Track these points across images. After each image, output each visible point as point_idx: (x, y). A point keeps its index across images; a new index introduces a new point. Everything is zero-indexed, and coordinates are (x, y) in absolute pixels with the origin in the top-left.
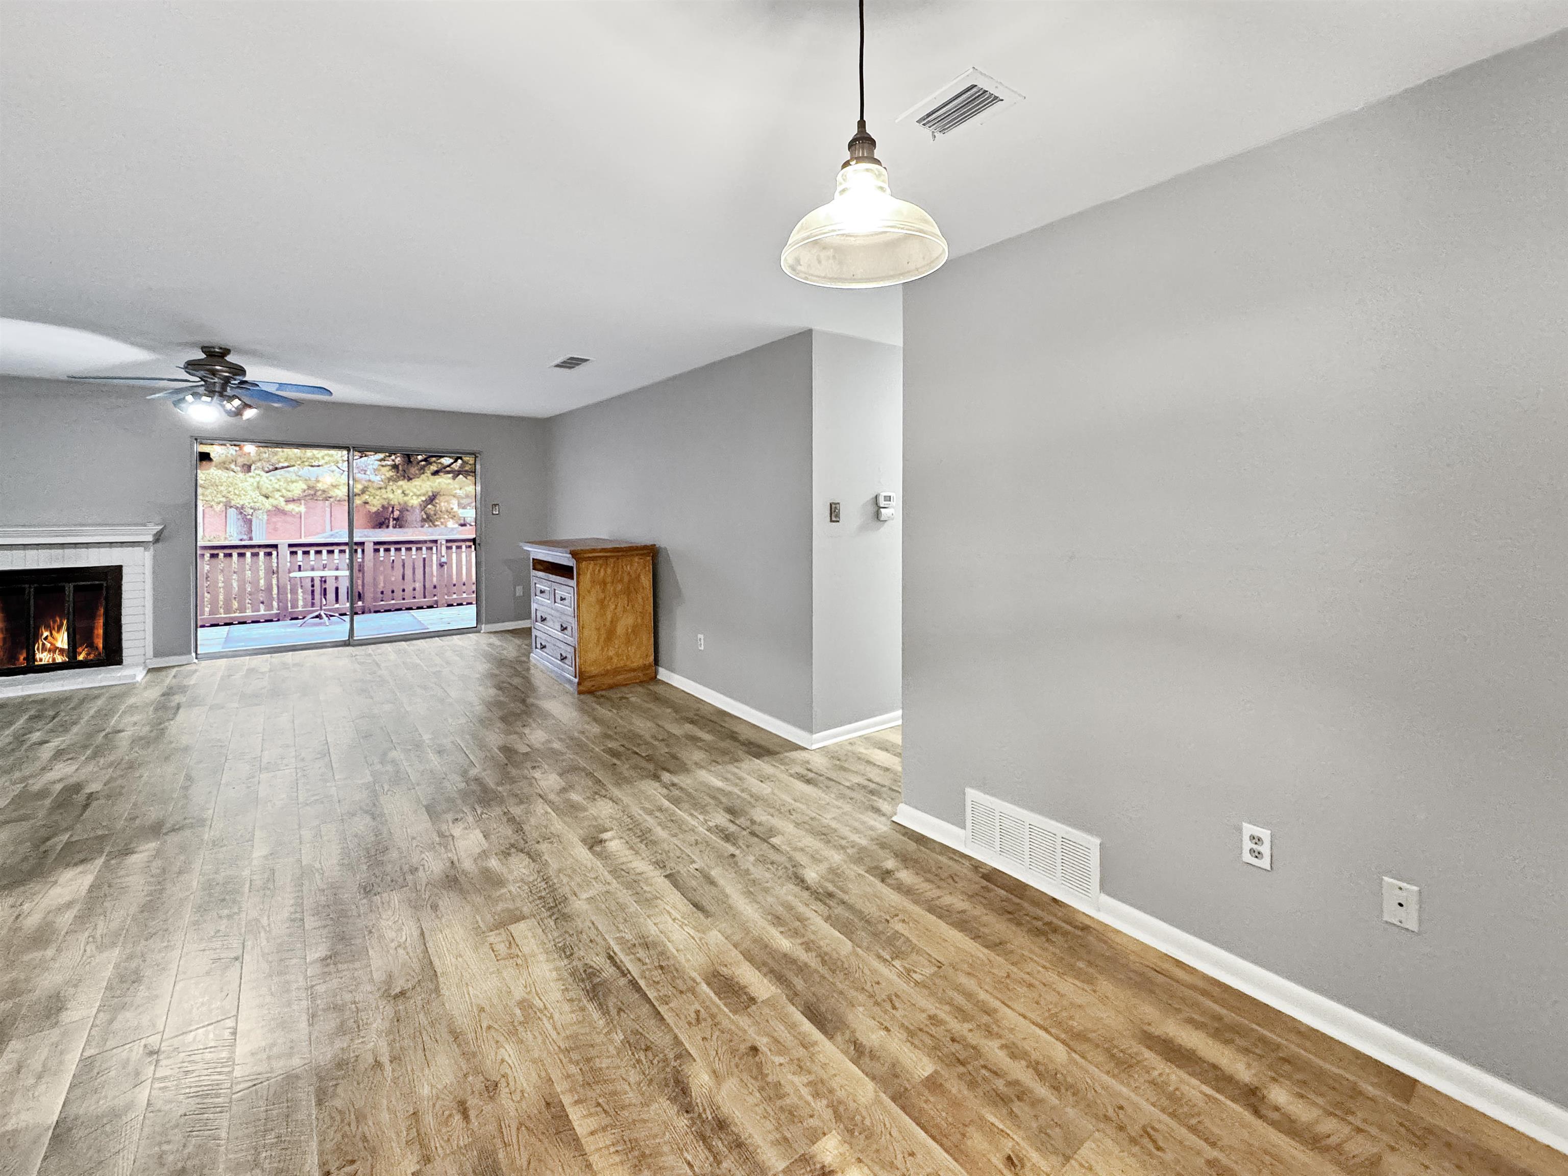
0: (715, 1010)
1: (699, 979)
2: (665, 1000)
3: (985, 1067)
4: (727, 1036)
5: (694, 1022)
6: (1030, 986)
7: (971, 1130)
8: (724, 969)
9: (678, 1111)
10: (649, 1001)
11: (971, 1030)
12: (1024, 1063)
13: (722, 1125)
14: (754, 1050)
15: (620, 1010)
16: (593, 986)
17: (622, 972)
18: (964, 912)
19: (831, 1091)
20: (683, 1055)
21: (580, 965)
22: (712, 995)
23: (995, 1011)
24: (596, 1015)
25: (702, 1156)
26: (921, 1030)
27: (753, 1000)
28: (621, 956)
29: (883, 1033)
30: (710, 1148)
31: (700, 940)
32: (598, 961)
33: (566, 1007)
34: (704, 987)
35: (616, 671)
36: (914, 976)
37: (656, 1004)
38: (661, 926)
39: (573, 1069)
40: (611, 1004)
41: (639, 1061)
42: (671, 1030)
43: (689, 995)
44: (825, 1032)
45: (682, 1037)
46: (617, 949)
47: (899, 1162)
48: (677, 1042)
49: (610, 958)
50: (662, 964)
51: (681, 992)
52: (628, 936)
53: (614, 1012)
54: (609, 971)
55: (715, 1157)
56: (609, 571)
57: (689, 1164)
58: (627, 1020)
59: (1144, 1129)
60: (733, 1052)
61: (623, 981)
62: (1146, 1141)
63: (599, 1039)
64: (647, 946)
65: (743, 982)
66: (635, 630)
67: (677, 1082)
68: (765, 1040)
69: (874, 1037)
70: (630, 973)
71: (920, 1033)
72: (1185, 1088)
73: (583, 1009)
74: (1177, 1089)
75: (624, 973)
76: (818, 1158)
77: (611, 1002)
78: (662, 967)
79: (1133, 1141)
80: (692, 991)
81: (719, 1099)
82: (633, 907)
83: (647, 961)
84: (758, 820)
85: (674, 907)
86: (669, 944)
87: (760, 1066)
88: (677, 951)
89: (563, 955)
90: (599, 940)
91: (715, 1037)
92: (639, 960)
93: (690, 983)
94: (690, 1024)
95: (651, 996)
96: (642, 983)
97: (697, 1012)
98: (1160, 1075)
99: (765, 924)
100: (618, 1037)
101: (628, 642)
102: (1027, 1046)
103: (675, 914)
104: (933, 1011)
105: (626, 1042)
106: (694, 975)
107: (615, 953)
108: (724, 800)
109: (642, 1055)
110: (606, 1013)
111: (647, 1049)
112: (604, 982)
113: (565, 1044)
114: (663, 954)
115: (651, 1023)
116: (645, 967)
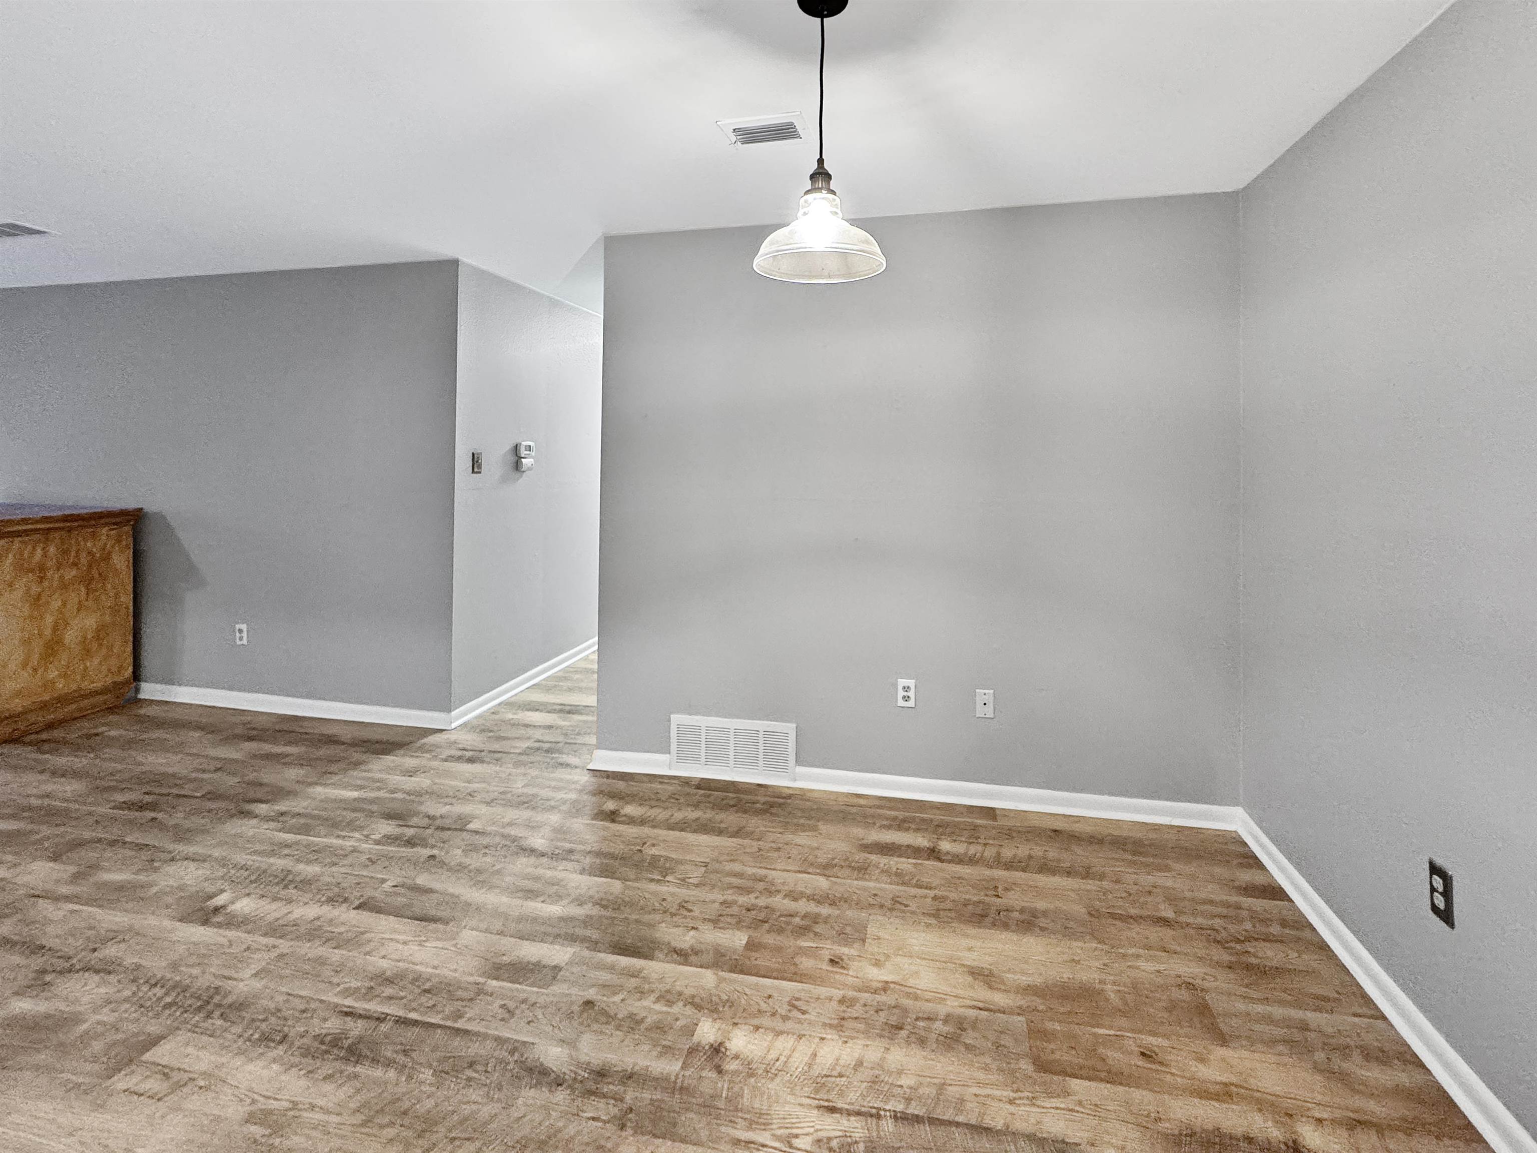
0: (522, 995)
1: (481, 980)
2: (458, 1016)
3: (781, 916)
4: (552, 1009)
5: (507, 1016)
6: (778, 849)
7: (797, 960)
8: (505, 958)
9: (550, 1091)
11: (756, 898)
12: (804, 900)
13: (601, 1074)
14: (589, 1004)
15: (405, 1052)
16: (348, 1050)
17: (378, 1019)
18: (698, 819)
19: (680, 994)
20: (516, 1048)
21: (307, 1041)
22: (509, 985)
23: (766, 877)
24: (377, 1072)
25: (601, 1105)
26: (721, 915)
27: (556, 968)
28: (361, 1006)
29: (692, 933)
30: (604, 1096)
31: (455, 947)
32: (333, 1025)
33: (328, 1087)
34: (494, 983)
35: (62, 700)
36: (690, 881)
37: (449, 1023)
38: (392, 957)
39: (390, 1132)
40: (388, 1053)
41: (469, 1079)
42: (486, 1036)
43: (482, 997)
44: (646, 957)
45: (506, 1034)
46: (349, 1002)
47: (764, 1006)
48: (498, 1039)
49: (348, 1014)
50: (424, 988)
51: (471, 1000)
52: (355, 984)
53: (401, 1058)
54: (357, 1028)
55: (615, 1099)
56: (52, 549)
57: (593, 1119)
58: (424, 1055)
59: (893, 899)
60: (570, 1016)
61: (386, 1027)
62: (898, 906)
63: (402, 1089)
64: (389, 982)
65: (534, 959)
66: (101, 633)
67: (530, 1070)
68: (592, 991)
69: (687, 938)
70: (388, 1015)
71: (722, 919)
72: (899, 866)
73: (356, 1076)
74: (898, 869)
75: (381, 1019)
76: (703, 1042)
77: (387, 1051)
78: (427, 991)
79: (891, 910)
80: (482, 993)
81: (584, 1058)
82: (336, 955)
83: (402, 994)
84: (438, 814)
85: (394, 931)
86: (418, 967)
87: (604, 1013)
88: (434, 968)
89: (272, 1044)
90: (314, 1006)
91: (540, 1016)
92: (391, 998)
93: (474, 988)
94: (503, 1019)
95: (435, 1021)
96: (413, 1016)
97: (503, 1006)
98: (885, 865)
99: (518, 902)
100: (427, 1075)
101: (87, 652)
102: (800, 888)
103: (401, 937)
104: (721, 898)
105: (440, 1073)
106: (473, 978)
107: (351, 1008)
108: (374, 808)
109: (470, 1073)
110: (389, 1063)
111: (471, 1065)
112: (360, 1039)
113: (359, 1118)
114: (417, 979)
115: (457, 1042)
116: (404, 1001)
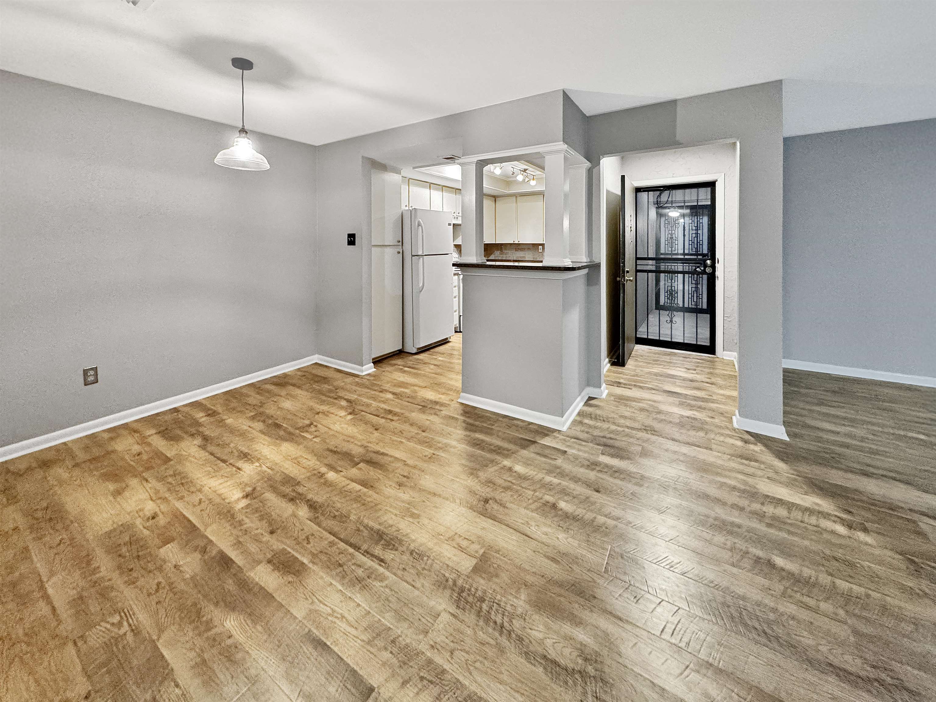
0: (297, 547)
1: (310, 565)
2: (332, 544)
4: (289, 535)
5: (310, 537)
8: (290, 579)
10: (341, 540)
14: (272, 533)
15: (358, 530)
16: (382, 538)
17: (368, 553)
20: (315, 520)
21: (400, 549)
22: (299, 556)
24: (371, 524)
27: (269, 562)
28: (374, 565)
31: (313, 602)
32: (389, 555)
33: (391, 522)
34: (305, 561)
37: (337, 540)
38: (352, 604)
39: (369, 499)
40: (366, 531)
41: (337, 511)
42: (324, 529)
43: (315, 552)
45: (316, 527)
46: (381, 570)
48: (319, 525)
49: (382, 561)
50: (341, 569)
51: (321, 552)
52: (377, 584)
53: (362, 528)
54: (378, 551)
58: (352, 527)
60: (284, 528)
61: (365, 547)
63: (363, 513)
64: (359, 580)
65: (276, 574)
70: (363, 554)
73: (380, 524)
75: (367, 553)
77: (366, 533)
78: (340, 565)
80: (314, 555)
81: (293, 507)
83: (353, 567)
86: (340, 587)
88: (331, 584)
89: (416, 550)
90: (400, 573)
91: (296, 532)
92: (360, 566)
93: (316, 560)
94: (313, 535)
95: (342, 544)
96: (351, 550)
97: (309, 543)
100: (353, 517)
103: (343, 625)
105: (348, 517)
106: (315, 568)
107: (380, 565)
109: (337, 514)
110: (366, 527)
111: (335, 517)
112: (377, 543)
113: (379, 507)
114: (343, 576)
115: (336, 529)
116: (353, 561)
